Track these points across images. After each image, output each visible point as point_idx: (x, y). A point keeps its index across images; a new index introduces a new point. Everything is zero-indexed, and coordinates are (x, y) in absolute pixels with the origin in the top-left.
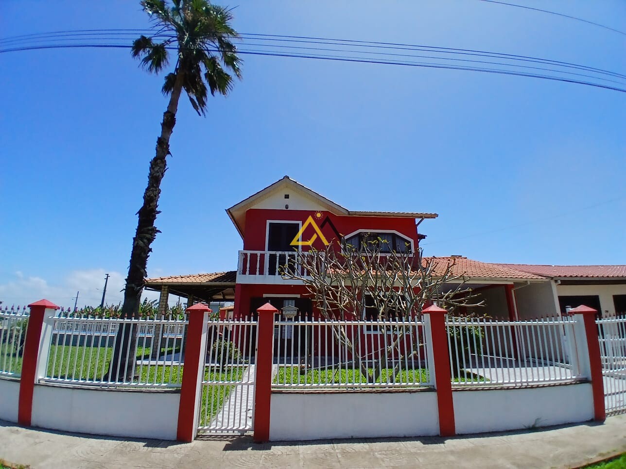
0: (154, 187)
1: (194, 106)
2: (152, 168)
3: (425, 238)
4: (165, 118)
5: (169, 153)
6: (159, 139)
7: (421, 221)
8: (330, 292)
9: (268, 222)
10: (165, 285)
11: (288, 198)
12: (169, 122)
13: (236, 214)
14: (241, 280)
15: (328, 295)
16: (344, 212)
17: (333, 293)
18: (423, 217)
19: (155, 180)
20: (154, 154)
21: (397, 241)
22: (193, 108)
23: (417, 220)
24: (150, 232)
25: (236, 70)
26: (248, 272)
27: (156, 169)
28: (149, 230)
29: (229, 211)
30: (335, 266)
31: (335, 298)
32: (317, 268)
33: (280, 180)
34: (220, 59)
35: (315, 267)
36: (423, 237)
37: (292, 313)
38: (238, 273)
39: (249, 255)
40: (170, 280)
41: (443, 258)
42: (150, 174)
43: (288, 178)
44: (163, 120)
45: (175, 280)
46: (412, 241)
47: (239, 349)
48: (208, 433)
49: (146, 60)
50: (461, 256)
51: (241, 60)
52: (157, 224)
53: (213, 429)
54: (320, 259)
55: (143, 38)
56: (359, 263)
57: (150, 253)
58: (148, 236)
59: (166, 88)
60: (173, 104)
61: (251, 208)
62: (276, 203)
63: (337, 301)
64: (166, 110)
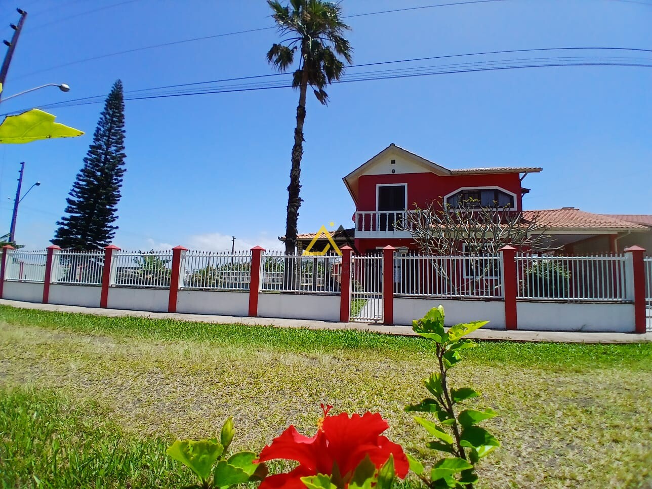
0: (296, 168)
1: (318, 98)
2: (293, 153)
3: (528, 192)
4: (299, 112)
5: (303, 140)
6: (296, 129)
7: (525, 176)
8: (432, 242)
9: (378, 186)
10: (301, 241)
11: (394, 163)
12: (301, 114)
13: (351, 181)
14: (359, 235)
15: (430, 243)
16: (447, 172)
17: (434, 242)
18: (526, 171)
19: (296, 162)
20: (293, 143)
21: (499, 197)
22: (317, 99)
23: (521, 175)
24: (298, 201)
25: (347, 56)
26: (363, 229)
27: (297, 154)
28: (297, 200)
29: (345, 179)
30: (436, 222)
31: (436, 245)
32: (422, 223)
33: (387, 148)
34: (333, 48)
35: (420, 222)
36: (527, 191)
37: (405, 251)
38: (355, 230)
39: (364, 215)
40: (303, 237)
41: (553, 211)
42: (293, 158)
43: (394, 145)
44: (297, 113)
45: (307, 237)
46: (515, 196)
47: (361, 286)
48: (356, 320)
49: (277, 61)
50: (573, 208)
51: (352, 48)
52: (300, 195)
53: (359, 319)
54: (424, 216)
55: (275, 45)
56: (454, 217)
57: (298, 217)
58: (297, 204)
59: (295, 84)
60: (303, 98)
61: (363, 175)
62: (384, 169)
63: (438, 248)
64: (298, 105)
